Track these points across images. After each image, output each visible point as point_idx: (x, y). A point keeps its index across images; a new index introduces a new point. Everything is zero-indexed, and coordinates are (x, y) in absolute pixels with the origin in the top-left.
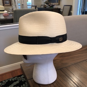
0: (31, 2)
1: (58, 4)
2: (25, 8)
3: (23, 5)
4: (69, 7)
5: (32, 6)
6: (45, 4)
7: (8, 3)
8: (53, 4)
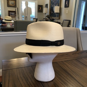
0: (34, 15)
1: (58, 18)
2: (28, 20)
3: (26, 17)
4: (68, 21)
5: (34, 19)
6: (47, 18)
7: (13, 15)
8: (54, 18)
